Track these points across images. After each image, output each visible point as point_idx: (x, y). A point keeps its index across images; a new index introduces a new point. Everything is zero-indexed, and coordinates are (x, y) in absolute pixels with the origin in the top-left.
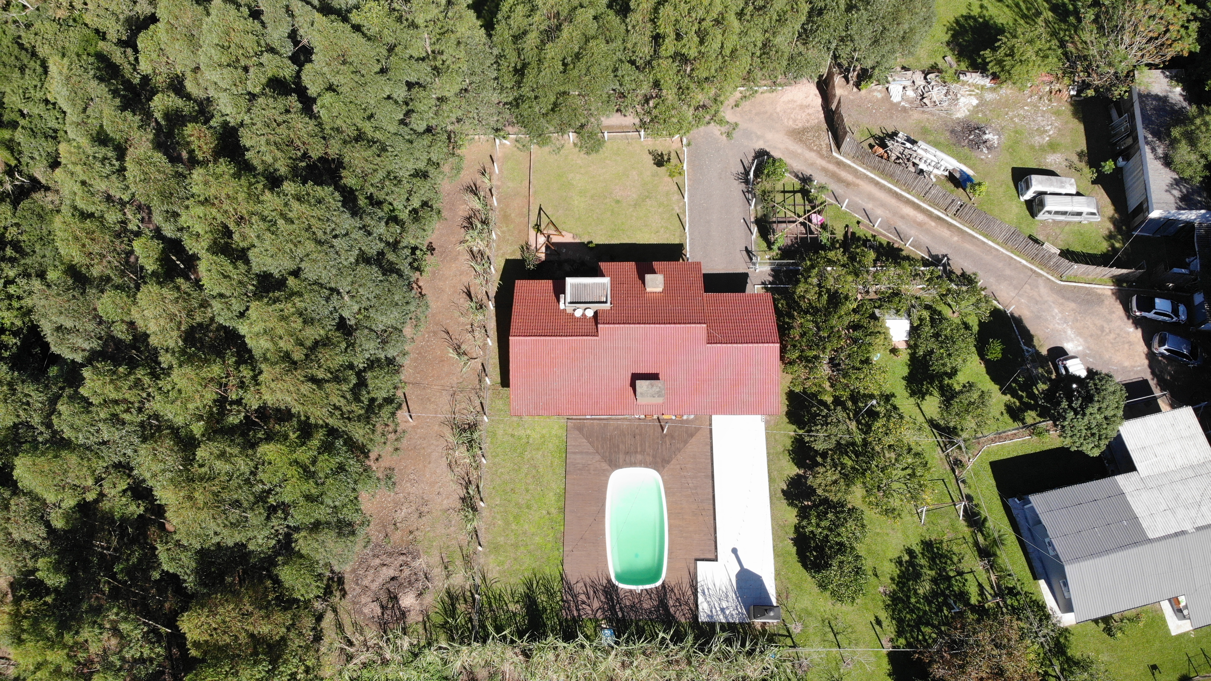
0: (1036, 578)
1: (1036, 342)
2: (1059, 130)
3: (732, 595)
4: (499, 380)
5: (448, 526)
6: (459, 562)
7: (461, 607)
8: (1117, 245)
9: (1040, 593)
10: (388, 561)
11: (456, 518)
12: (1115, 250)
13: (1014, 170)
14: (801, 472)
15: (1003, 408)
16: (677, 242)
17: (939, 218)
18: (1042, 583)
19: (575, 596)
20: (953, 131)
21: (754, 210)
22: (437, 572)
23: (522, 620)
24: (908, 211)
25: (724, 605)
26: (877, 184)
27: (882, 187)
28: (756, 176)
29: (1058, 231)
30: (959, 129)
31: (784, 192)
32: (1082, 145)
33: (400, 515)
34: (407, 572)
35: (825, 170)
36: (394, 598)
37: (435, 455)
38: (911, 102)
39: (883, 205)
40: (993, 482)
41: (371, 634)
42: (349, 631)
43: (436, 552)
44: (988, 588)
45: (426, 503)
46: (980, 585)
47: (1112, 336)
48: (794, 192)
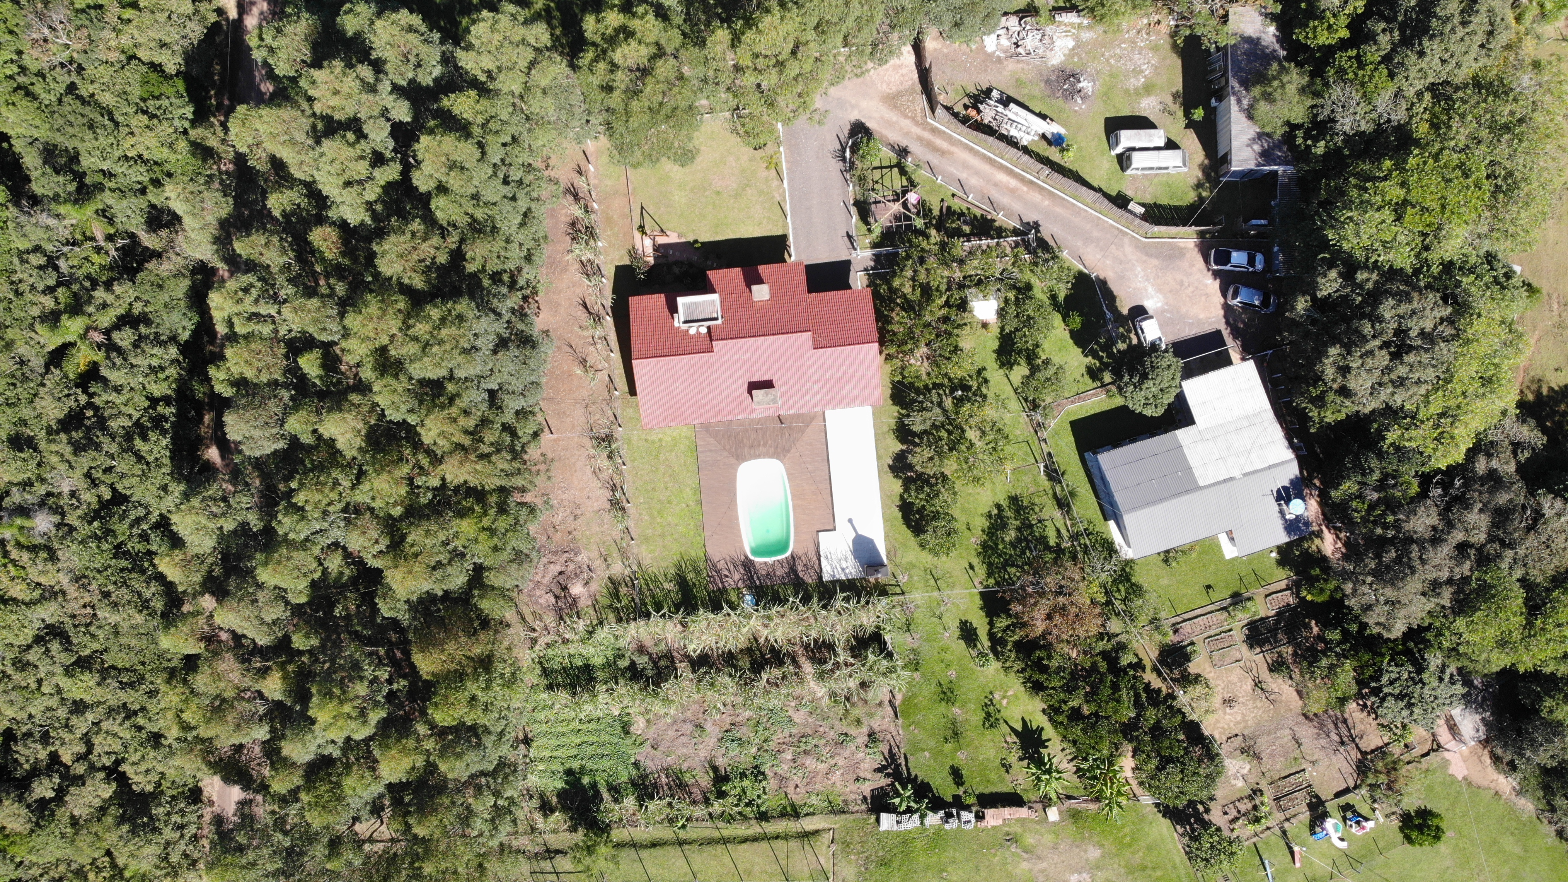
0: (1106, 519)
1: (1118, 303)
2: (1156, 68)
3: (851, 557)
4: (626, 389)
5: (601, 525)
6: (615, 553)
7: (623, 590)
8: (1204, 194)
9: (1109, 532)
10: (554, 559)
11: (607, 517)
12: (1201, 199)
13: (1107, 120)
14: (904, 447)
15: (1083, 370)
16: (780, 233)
17: (1032, 182)
18: (1112, 524)
19: (718, 572)
20: (1048, 82)
21: (852, 191)
22: (598, 563)
23: (676, 596)
24: (1002, 177)
25: (844, 565)
26: (971, 150)
27: (976, 153)
28: (853, 152)
29: (1147, 184)
30: (1053, 78)
31: (881, 168)
32: (1178, 85)
33: (557, 520)
34: (572, 567)
35: (920, 139)
36: (564, 588)
37: (579, 464)
38: (1005, 52)
39: (977, 173)
40: (1072, 439)
41: (550, 619)
42: (529, 618)
43: (595, 547)
44: (1064, 532)
45: (578, 507)
46: (1058, 531)
47: (1191, 289)
48: (891, 167)
